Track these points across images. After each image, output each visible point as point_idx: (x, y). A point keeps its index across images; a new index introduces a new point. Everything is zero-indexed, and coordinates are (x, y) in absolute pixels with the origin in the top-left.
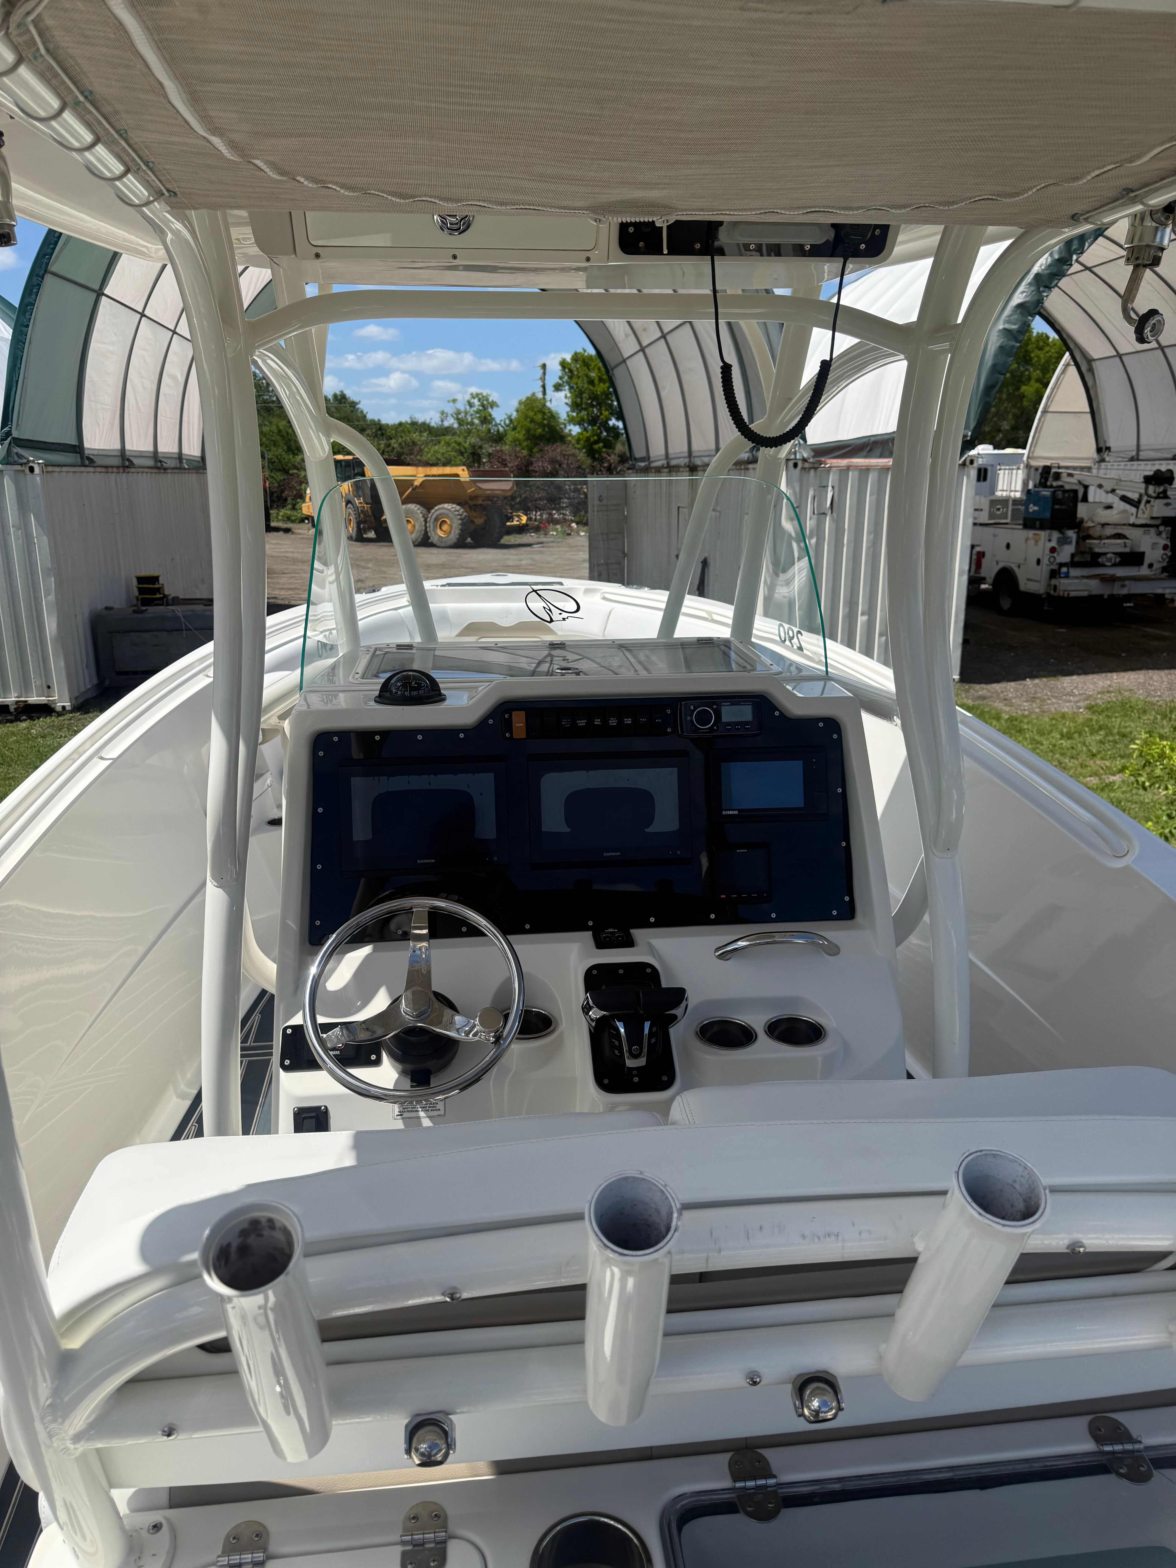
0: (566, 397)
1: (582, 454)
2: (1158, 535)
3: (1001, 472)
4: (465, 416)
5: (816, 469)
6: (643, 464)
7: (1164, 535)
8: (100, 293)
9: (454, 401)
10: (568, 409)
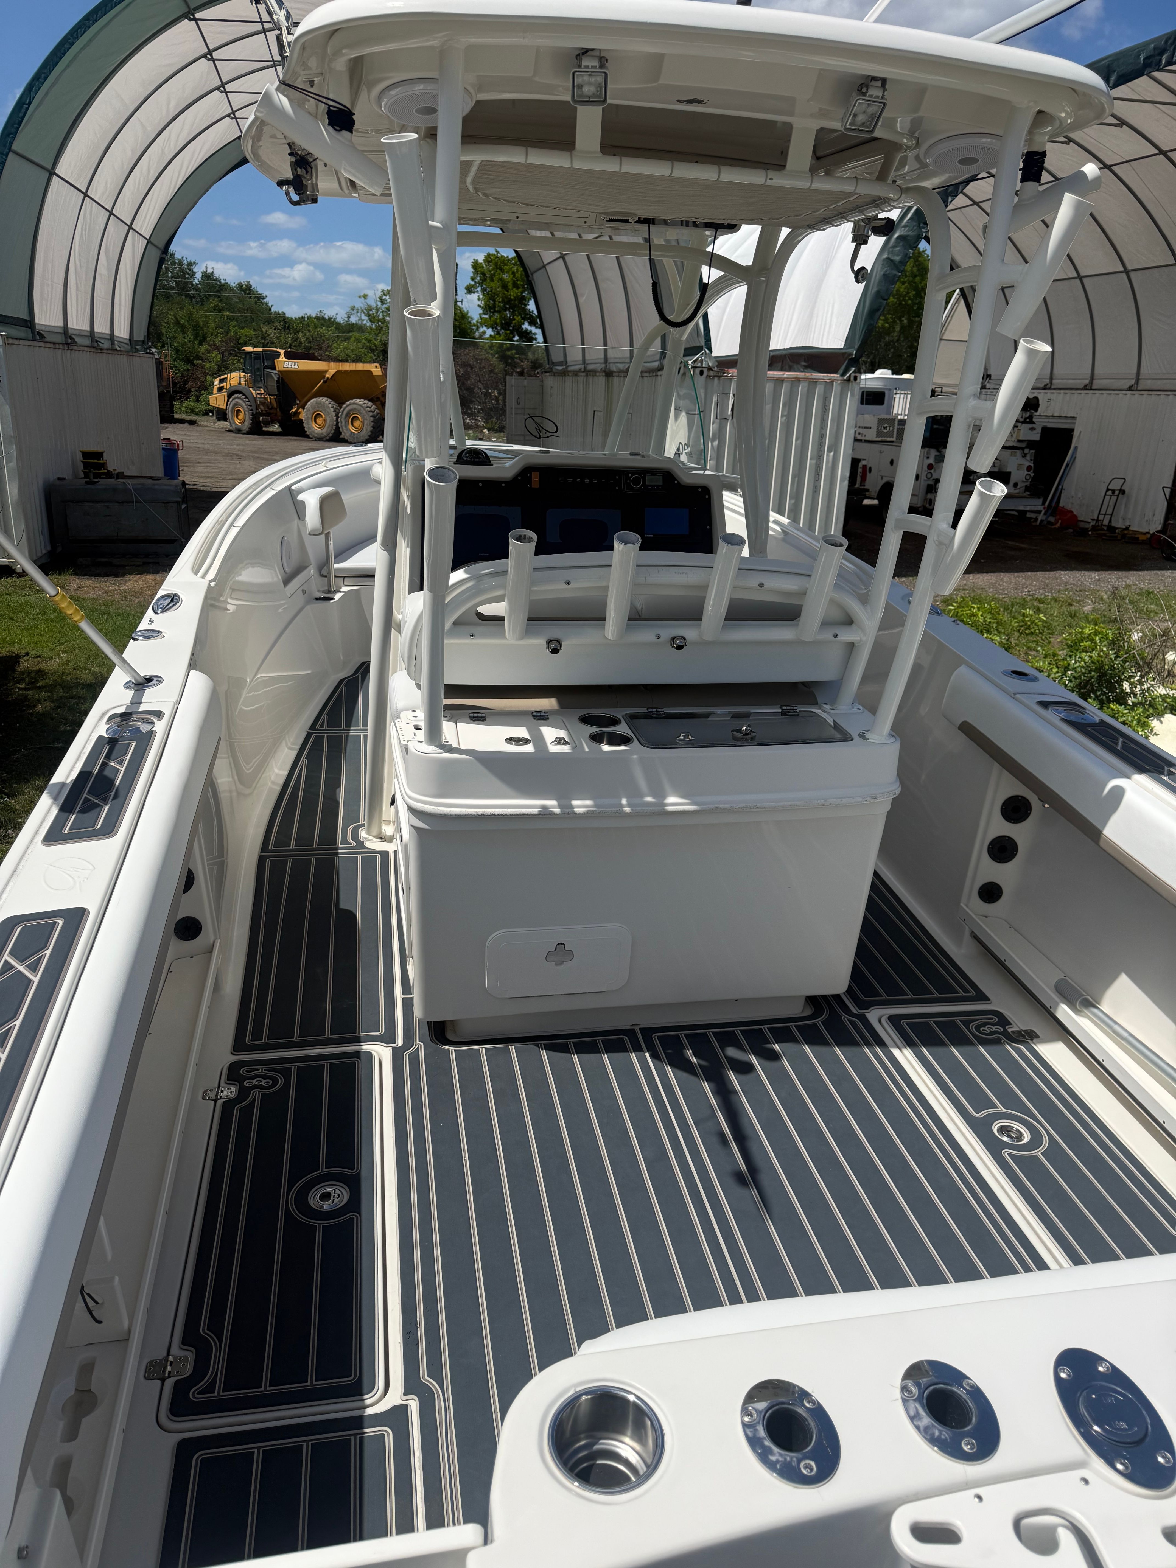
0: (479, 299)
1: (494, 359)
2: (1023, 457)
3: (898, 396)
4: (377, 313)
5: (719, 377)
6: (560, 368)
7: (1028, 457)
8: (52, 173)
9: (365, 296)
10: (481, 311)
